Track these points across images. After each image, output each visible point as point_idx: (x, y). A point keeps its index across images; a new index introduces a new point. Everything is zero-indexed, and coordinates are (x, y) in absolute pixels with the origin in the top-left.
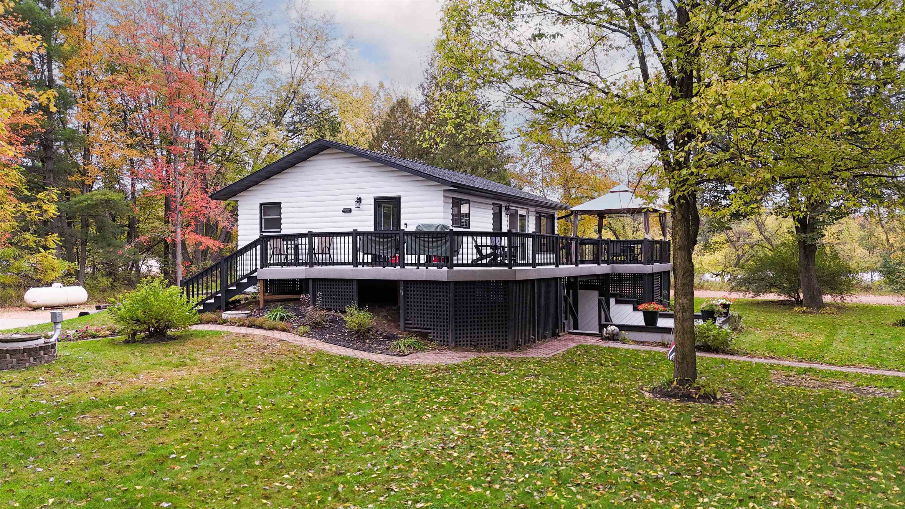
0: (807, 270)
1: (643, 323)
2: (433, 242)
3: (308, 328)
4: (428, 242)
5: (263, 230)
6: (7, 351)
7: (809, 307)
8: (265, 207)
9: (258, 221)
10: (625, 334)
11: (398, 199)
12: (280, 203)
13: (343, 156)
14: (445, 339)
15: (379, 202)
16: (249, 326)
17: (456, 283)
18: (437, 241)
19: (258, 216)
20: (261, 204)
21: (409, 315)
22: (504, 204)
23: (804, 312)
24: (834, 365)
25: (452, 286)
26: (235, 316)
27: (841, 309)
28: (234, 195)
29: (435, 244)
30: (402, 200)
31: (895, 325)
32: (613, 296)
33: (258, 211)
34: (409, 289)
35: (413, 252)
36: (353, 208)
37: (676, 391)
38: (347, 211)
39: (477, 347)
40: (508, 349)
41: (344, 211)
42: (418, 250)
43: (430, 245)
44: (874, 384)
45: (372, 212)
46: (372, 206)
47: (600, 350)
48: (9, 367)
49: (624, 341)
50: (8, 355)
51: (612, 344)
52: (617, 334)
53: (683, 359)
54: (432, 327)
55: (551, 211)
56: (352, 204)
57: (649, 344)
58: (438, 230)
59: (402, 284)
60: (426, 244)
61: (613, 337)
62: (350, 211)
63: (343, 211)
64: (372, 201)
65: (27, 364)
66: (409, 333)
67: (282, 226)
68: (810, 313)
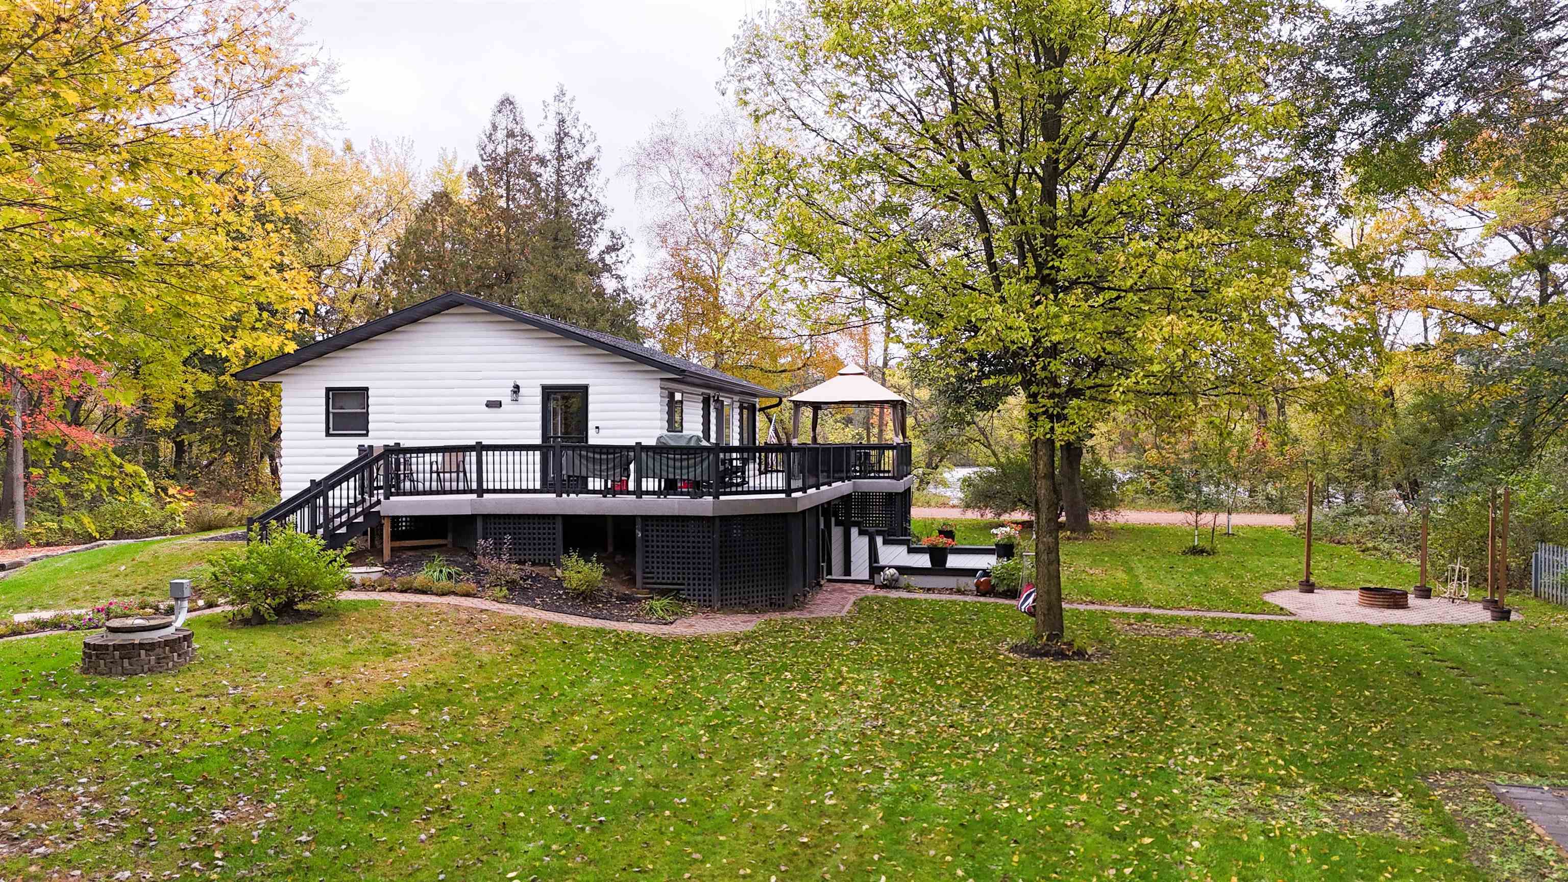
0: (1071, 481)
1: (928, 564)
2: (681, 460)
3: (505, 591)
4: (674, 459)
5: (331, 432)
6: (141, 645)
7: (1073, 531)
8: (334, 395)
9: (323, 417)
10: (905, 579)
11: (585, 389)
12: (367, 389)
13: (489, 318)
14: (707, 598)
15: (548, 392)
16: (402, 591)
17: (722, 518)
18: (688, 459)
19: (323, 409)
20: (328, 390)
21: (650, 565)
22: (712, 393)
23: (1069, 538)
24: (1162, 608)
25: (717, 522)
26: (365, 575)
27: (1111, 533)
28: (274, 373)
29: (685, 463)
30: (590, 390)
31: (1184, 553)
32: (856, 524)
33: (323, 401)
34: (650, 528)
35: (650, 473)
36: (506, 400)
37: (1047, 648)
38: (494, 405)
39: (747, 606)
40: (786, 607)
41: (490, 404)
42: (657, 471)
43: (678, 464)
44: (1220, 628)
45: (539, 407)
46: (539, 399)
47: (881, 602)
48: (146, 669)
49: (908, 589)
50: (143, 652)
51: (894, 594)
52: (897, 580)
53: (1048, 610)
54: (686, 582)
55: (752, 399)
56: (504, 395)
57: (941, 591)
58: (692, 444)
59: (639, 521)
60: (671, 463)
61: (891, 585)
62: (498, 404)
63: (487, 406)
64: (539, 391)
65: (171, 664)
66: (652, 590)
67: (371, 426)
68: (1076, 539)
